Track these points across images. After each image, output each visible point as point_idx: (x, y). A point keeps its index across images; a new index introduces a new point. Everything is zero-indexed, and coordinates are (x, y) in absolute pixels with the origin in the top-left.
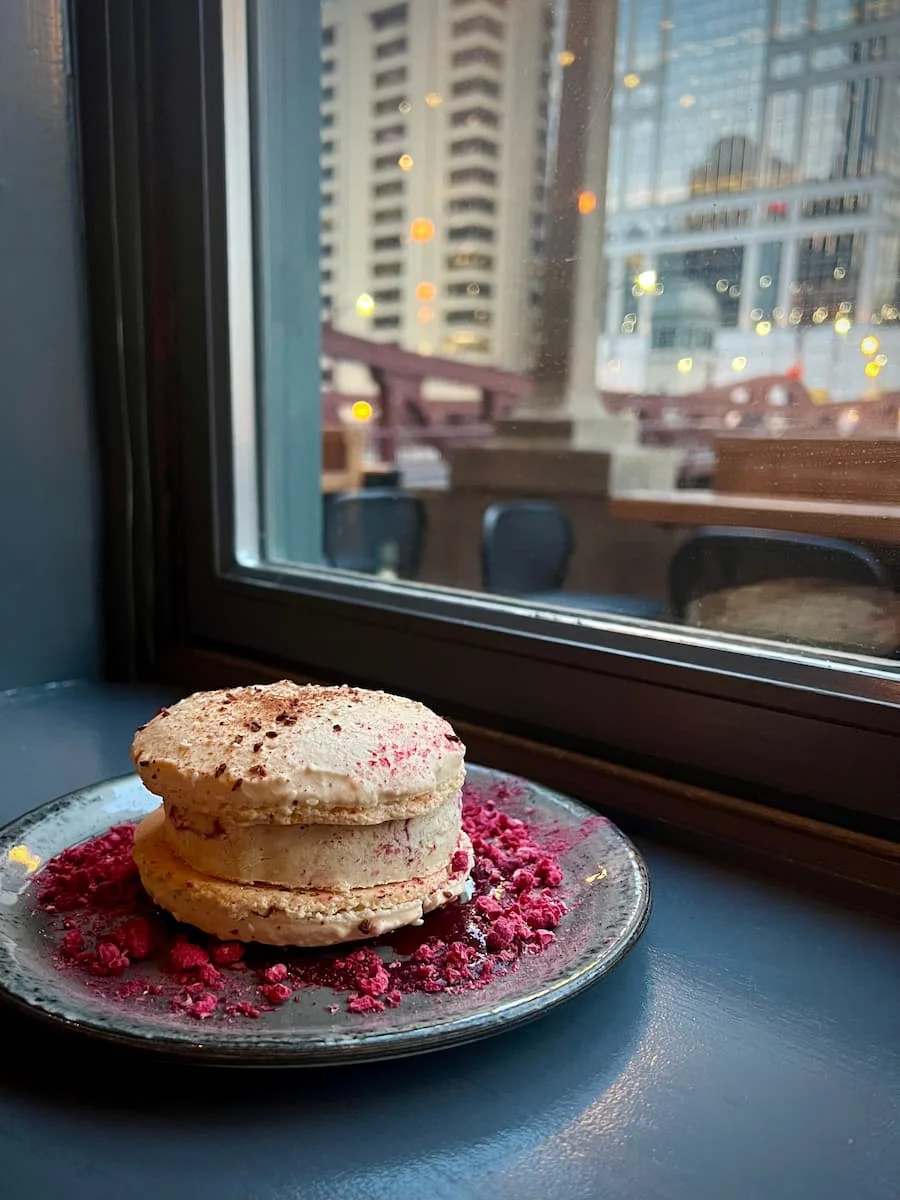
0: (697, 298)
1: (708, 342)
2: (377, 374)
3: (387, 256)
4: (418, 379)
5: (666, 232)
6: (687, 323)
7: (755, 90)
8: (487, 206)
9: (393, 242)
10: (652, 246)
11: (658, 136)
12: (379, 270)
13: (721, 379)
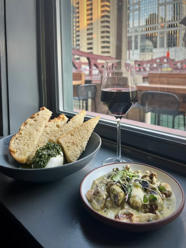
0: (149, 43)
1: (151, 51)
2: (88, 59)
3: (90, 37)
4: (96, 59)
5: (142, 31)
6: (147, 47)
7: (157, 6)
8: (108, 27)
9: (91, 34)
10: (139, 34)
11: (139, 14)
12: (88, 39)
13: (154, 57)
